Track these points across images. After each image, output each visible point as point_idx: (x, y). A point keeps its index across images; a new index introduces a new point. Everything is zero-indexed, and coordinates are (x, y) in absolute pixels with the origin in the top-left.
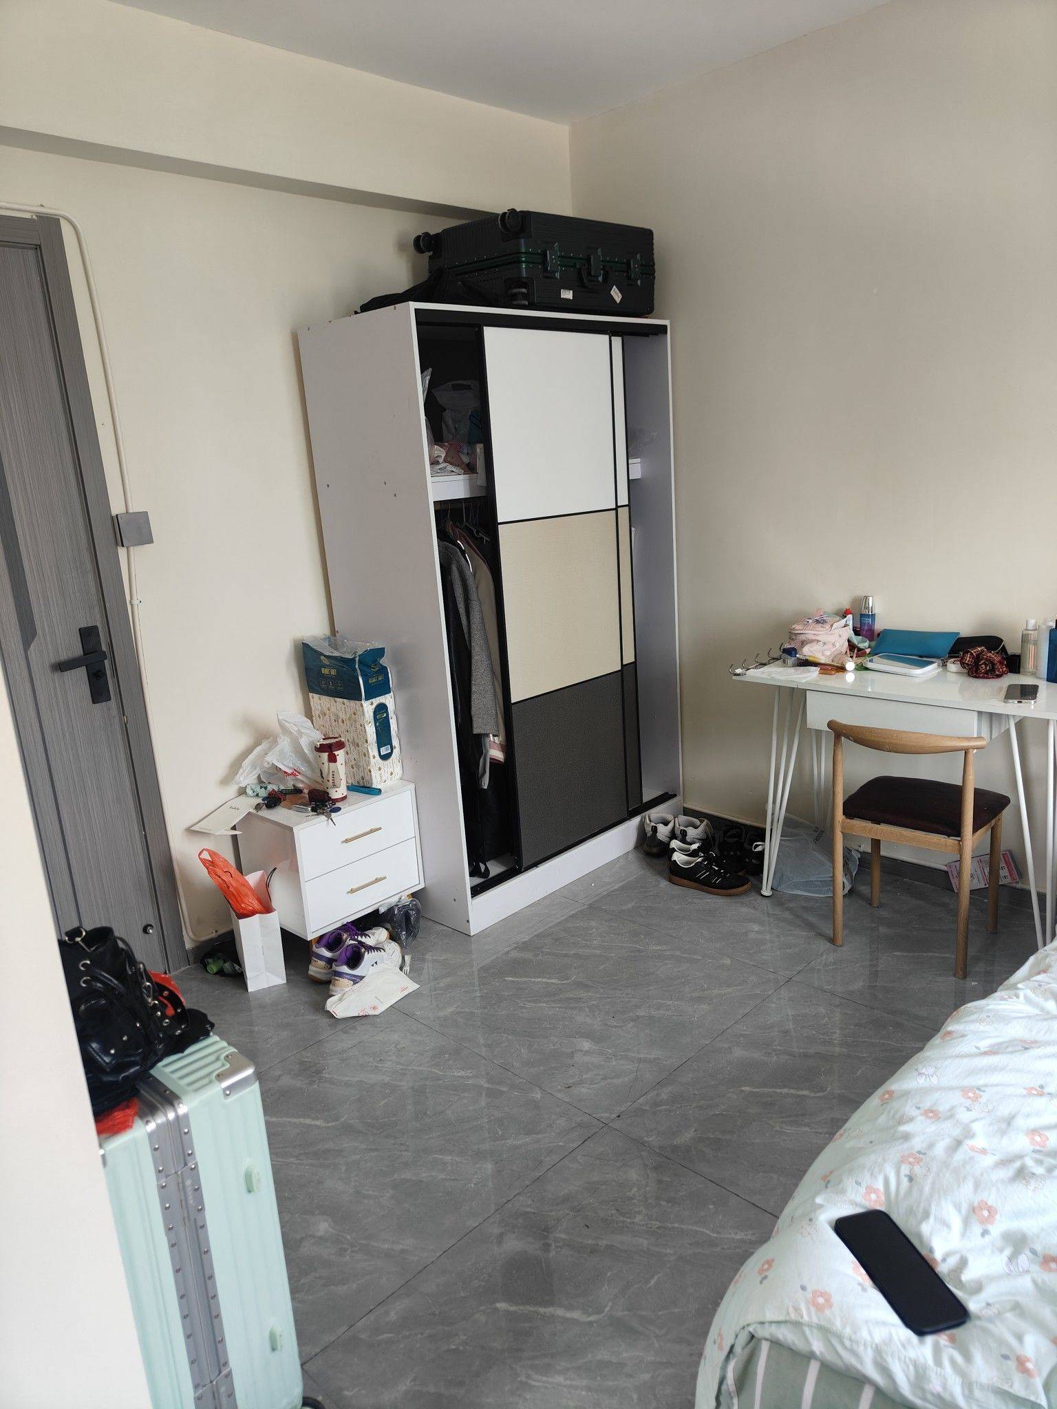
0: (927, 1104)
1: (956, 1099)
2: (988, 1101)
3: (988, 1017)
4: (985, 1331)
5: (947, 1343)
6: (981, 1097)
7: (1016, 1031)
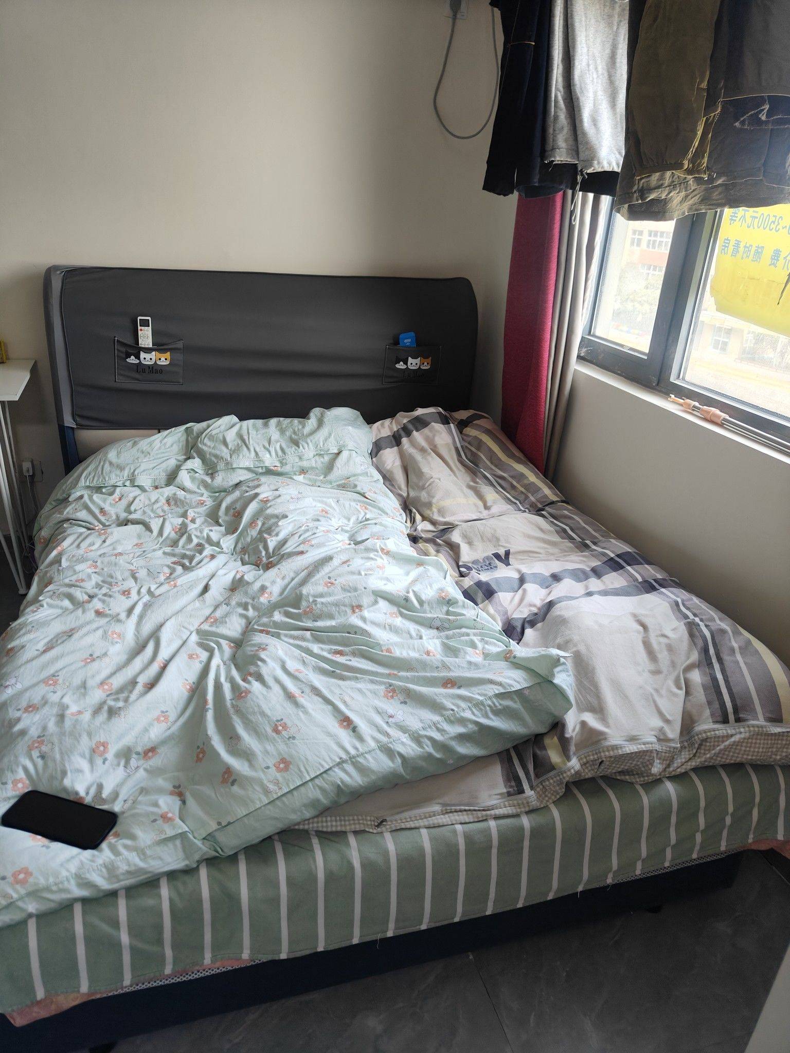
0: (24, 704)
1: (42, 690)
2: (64, 680)
3: (33, 627)
4: (134, 816)
5: (116, 840)
6: (58, 680)
7: (57, 627)
